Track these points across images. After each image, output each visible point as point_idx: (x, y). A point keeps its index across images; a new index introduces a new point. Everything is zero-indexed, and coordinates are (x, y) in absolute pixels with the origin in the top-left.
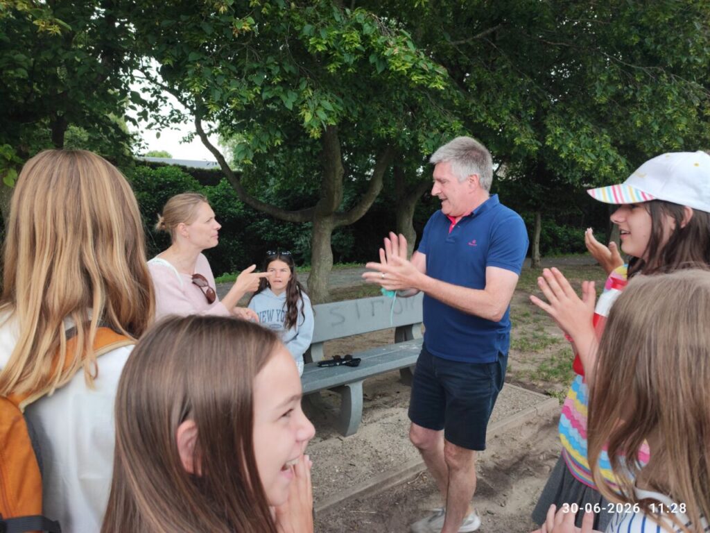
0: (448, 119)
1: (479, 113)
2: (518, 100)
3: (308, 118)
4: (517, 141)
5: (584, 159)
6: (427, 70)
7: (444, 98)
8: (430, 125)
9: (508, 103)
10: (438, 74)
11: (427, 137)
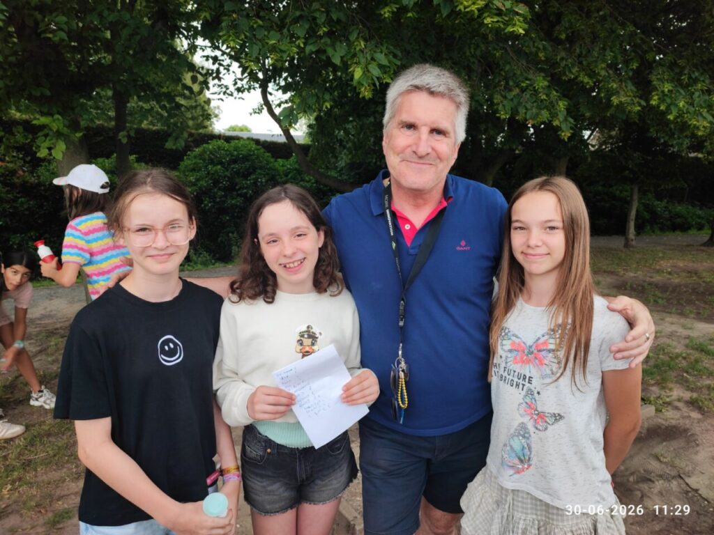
0: (530, 76)
1: (569, 68)
2: (617, 51)
3: (358, 74)
4: (615, 100)
5: (698, 122)
6: (504, 9)
7: (527, 51)
8: (508, 84)
9: (604, 55)
10: (517, 14)
11: (505, 97)
